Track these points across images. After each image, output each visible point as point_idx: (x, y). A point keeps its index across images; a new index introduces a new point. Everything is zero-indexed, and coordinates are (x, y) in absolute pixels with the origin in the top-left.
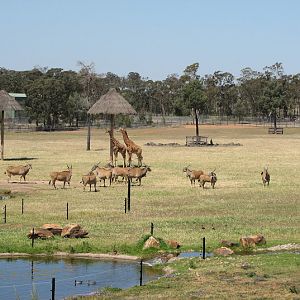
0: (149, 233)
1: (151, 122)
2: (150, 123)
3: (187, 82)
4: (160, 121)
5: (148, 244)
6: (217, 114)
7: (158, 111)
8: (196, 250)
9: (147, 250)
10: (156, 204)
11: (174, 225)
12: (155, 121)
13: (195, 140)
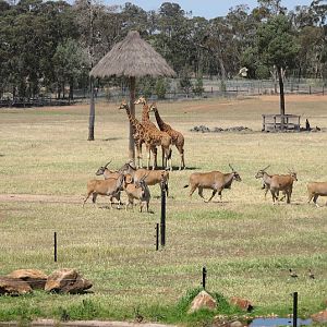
0: (198, 285)
2: (199, 91)
3: (264, 20)
4: (217, 88)
5: (196, 304)
6: (318, 75)
7: (214, 71)
8: (282, 314)
9: (195, 314)
10: (212, 234)
11: (243, 270)
12: (207, 88)
13: (279, 121)
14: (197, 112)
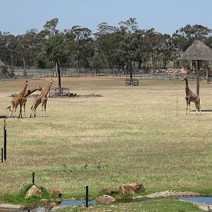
0: (29, 182)
1: (14, 75)
2: (12, 75)
4: (21, 74)
5: (30, 193)
6: (75, 67)
7: (19, 64)
8: (78, 198)
9: (29, 199)
10: (31, 153)
11: (53, 173)
12: (16, 73)
13: (58, 91)
14: (12, 86)
